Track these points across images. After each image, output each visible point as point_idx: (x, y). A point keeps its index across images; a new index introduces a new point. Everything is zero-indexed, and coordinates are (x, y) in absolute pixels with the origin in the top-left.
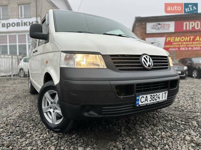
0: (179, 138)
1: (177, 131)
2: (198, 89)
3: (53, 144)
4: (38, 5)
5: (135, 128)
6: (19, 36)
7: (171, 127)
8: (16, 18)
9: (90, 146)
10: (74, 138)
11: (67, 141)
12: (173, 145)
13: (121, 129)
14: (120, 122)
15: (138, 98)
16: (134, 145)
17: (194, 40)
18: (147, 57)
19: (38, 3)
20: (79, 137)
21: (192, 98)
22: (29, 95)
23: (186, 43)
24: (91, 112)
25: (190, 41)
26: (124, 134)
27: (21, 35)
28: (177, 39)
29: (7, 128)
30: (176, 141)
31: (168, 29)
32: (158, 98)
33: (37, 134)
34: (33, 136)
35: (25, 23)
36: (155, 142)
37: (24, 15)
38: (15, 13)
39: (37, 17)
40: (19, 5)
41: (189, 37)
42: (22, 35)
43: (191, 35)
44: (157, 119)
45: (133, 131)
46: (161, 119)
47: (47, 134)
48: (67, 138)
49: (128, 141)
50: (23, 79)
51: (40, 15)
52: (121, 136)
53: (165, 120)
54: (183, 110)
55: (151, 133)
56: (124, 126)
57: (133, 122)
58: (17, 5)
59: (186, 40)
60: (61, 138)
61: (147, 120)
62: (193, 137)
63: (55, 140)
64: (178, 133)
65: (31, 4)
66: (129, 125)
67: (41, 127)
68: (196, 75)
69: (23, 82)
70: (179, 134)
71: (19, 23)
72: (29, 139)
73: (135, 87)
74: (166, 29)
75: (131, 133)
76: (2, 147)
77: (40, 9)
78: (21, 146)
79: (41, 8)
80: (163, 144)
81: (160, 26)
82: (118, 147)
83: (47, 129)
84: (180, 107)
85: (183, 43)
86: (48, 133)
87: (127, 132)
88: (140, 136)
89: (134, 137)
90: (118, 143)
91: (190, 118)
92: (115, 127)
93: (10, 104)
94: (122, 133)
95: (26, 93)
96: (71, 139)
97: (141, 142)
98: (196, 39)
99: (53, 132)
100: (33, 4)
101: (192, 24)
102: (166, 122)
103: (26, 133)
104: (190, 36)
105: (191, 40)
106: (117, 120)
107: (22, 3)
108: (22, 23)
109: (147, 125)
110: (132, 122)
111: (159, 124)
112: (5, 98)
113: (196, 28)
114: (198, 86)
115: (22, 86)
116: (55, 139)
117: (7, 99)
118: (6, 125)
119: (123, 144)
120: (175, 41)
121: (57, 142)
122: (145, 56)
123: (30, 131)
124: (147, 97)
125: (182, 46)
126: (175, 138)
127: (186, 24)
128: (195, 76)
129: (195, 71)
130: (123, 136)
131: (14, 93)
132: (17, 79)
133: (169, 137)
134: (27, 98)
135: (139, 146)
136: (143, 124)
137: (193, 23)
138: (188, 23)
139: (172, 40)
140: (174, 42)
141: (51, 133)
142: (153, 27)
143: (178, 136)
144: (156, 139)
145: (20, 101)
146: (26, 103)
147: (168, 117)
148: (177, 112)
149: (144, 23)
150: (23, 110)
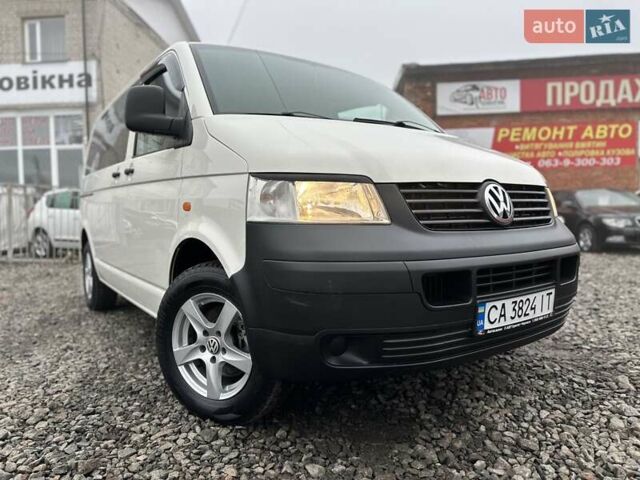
0: (592, 425)
1: (580, 404)
2: (604, 284)
3: (225, 459)
4: (88, 21)
5: (457, 403)
6: (24, 120)
7: (560, 396)
8: (16, 61)
9: (339, 461)
10: (285, 440)
11: (263, 448)
12: (580, 446)
13: (415, 407)
14: (409, 387)
15: (481, 310)
16: (470, 451)
17: (577, 137)
18: (496, 188)
19: (88, 16)
20: (298, 435)
21: (595, 310)
22: (87, 313)
23: (555, 146)
24: (349, 356)
25: (566, 139)
26: (430, 421)
27: (31, 118)
28: (529, 134)
29: (59, 417)
30: (587, 434)
31: (502, 103)
32: (532, 309)
33: (166, 433)
34: (152, 438)
35: (47, 78)
36: (528, 438)
37: (43, 54)
38: (12, 45)
39: (85, 59)
40: (24, 19)
41: (563, 129)
42: (37, 118)
43: (569, 121)
44: (514, 374)
45: (454, 412)
46: (525, 373)
47: (195, 432)
48: (262, 441)
49: (448, 441)
50: (49, 263)
51: (97, 53)
52: (422, 427)
53: (537, 375)
54: (578, 347)
55: (510, 414)
56: (423, 398)
57: (447, 384)
58: (19, 20)
59: (554, 137)
60: (244, 441)
61: (486, 378)
62: (631, 419)
63: (228, 449)
64: (586, 411)
65: (67, 17)
66: (438, 395)
67: (167, 411)
68: (589, 243)
69: (48, 274)
70: (588, 414)
71: (26, 79)
72: (143, 447)
73: (474, 277)
74: (495, 102)
75: (451, 418)
76: (68, 475)
77: (95, 35)
78: (129, 471)
79: (101, 32)
80: (553, 444)
81: (476, 94)
82: (424, 458)
83: (192, 418)
84: (568, 339)
85: (546, 146)
86: (198, 429)
87: (438, 416)
88: (480, 424)
89: (463, 428)
90: (420, 448)
91: (605, 369)
92: (396, 401)
93: (35, 343)
94: (422, 417)
95: (75, 307)
96: (277, 444)
97: (488, 442)
98: (585, 135)
99: (213, 423)
100: (73, 18)
101: (572, 89)
102: (542, 383)
103: (128, 430)
104: (566, 124)
105: (570, 136)
106: (396, 382)
107: (35, 14)
108: (35, 79)
109: (491, 390)
110: (444, 384)
111: (522, 389)
112: (9, 324)
113: (583, 100)
114: (602, 274)
115: (53, 286)
116: (225, 445)
117: (19, 328)
118: (52, 409)
119: (438, 449)
120: (524, 139)
121: (237, 454)
122: (491, 187)
123: (137, 425)
124: (503, 306)
125: (544, 154)
126: (582, 426)
127: (554, 90)
128: (587, 246)
129: (586, 231)
130: (429, 425)
131: (33, 310)
132: (26, 264)
133: (563, 422)
134: (83, 323)
135: (486, 454)
136: (479, 389)
137: (576, 85)
138: (559, 85)
139: (515, 137)
140: (518, 143)
141: (209, 427)
142: (457, 97)
143: (589, 418)
144: (527, 429)
145: (65, 334)
146: (88, 339)
147: (544, 368)
148: (562, 352)
149: (428, 85)
150: (88, 362)
